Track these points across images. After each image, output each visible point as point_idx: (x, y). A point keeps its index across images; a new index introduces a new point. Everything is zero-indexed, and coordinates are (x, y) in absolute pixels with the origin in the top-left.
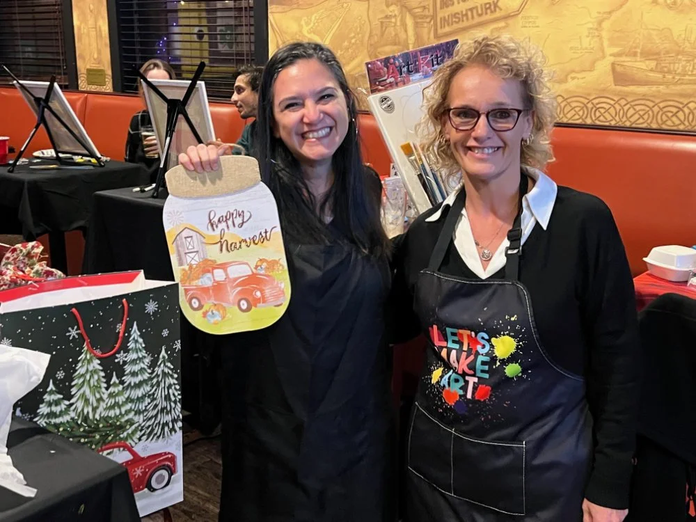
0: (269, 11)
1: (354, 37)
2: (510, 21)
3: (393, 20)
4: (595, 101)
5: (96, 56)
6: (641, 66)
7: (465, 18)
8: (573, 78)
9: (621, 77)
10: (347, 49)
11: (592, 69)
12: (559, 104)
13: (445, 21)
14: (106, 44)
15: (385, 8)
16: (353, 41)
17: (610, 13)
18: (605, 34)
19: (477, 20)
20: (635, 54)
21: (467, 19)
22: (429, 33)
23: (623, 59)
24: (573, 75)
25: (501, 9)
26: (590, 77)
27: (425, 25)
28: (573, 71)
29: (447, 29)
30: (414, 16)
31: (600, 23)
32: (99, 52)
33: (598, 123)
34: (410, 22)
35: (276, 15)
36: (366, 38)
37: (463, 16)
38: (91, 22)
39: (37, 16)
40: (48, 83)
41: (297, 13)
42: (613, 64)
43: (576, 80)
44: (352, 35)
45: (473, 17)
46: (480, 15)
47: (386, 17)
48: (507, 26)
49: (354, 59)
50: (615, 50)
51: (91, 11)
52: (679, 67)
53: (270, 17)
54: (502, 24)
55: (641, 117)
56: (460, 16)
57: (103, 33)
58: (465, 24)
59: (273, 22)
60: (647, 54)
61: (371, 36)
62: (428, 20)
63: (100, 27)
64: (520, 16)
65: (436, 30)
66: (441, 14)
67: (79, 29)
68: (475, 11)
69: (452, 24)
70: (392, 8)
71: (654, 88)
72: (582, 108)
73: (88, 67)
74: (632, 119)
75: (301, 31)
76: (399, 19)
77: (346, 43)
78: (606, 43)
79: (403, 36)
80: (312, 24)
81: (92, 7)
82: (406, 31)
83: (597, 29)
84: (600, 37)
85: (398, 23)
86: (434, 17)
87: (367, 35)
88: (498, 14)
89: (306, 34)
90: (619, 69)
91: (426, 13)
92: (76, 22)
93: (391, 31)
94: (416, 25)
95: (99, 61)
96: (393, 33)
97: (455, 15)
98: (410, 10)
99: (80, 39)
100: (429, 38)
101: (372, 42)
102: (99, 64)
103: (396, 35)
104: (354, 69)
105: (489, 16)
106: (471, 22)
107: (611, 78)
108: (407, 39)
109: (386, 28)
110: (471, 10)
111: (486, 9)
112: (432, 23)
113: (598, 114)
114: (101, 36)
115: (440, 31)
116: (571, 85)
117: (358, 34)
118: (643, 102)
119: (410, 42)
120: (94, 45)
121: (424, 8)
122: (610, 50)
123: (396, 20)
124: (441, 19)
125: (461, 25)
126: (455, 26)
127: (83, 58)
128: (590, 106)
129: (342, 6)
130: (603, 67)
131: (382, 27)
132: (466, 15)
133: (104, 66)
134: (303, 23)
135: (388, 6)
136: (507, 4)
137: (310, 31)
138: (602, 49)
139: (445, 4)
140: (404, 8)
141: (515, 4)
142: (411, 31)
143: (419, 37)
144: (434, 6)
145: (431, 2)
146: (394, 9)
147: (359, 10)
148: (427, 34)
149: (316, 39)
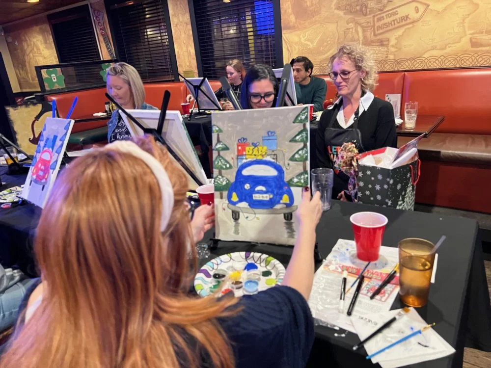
0: (283, 33)
1: (329, 40)
2: (415, 24)
3: (351, 30)
4: (461, 57)
5: (188, 64)
6: (485, 38)
7: (390, 25)
8: (449, 47)
9: (474, 44)
10: (326, 46)
11: (459, 41)
12: (442, 60)
13: (379, 28)
14: (193, 59)
15: (346, 24)
16: (329, 42)
17: (469, 15)
18: (466, 25)
19: (397, 25)
20: (482, 33)
21: (392, 25)
22: (371, 33)
23: (475, 35)
24: (450, 45)
25: (410, 19)
26: (458, 45)
27: (369, 30)
28: (450, 44)
29: (381, 31)
30: (362, 27)
31: (464, 20)
32: (190, 62)
33: (463, 66)
34: (360, 30)
35: (287, 35)
36: (336, 40)
37: (389, 24)
38: (185, 49)
39: (151, 49)
40: (202, 78)
41: (299, 32)
42: (471, 39)
43: (451, 48)
44: (329, 39)
45: (395, 24)
46: (399, 23)
47: (347, 29)
48: (413, 27)
49: (330, 50)
50: (472, 32)
51: (184, 44)
53: (283, 35)
54: (411, 26)
55: (486, 61)
56: (388, 24)
57: (192, 53)
58: (391, 27)
59: (285, 38)
60: (489, 32)
61: (339, 39)
62: (370, 28)
63: (190, 51)
64: (421, 21)
65: (374, 33)
66: (377, 24)
67: (178, 52)
68: (396, 22)
69: (383, 28)
70: (351, 24)
72: (454, 60)
73: (184, 70)
74: (481, 63)
75: (300, 41)
76: (354, 29)
77: (325, 44)
78: (467, 29)
79: (356, 37)
80: (306, 37)
81: (184, 41)
82: (358, 34)
83: (462, 23)
84: (463, 26)
85: (354, 31)
86: (373, 26)
87: (337, 38)
88: (408, 21)
89: (303, 42)
90: (473, 40)
91: (369, 24)
92: (176, 50)
93: (350, 36)
94: (364, 31)
95: (190, 67)
96: (351, 37)
97: (385, 24)
98: (360, 24)
99: (179, 58)
100: (370, 37)
101: (340, 41)
102: (190, 68)
103: (353, 37)
105: (404, 23)
106: (394, 27)
107: (470, 45)
109: (347, 34)
110: (394, 21)
111: (402, 20)
112: (372, 29)
113: (463, 62)
114: (191, 55)
115: (377, 32)
116: (448, 50)
117: (332, 38)
118: (487, 54)
119: (360, 39)
120: (187, 60)
121: (368, 22)
122: (468, 32)
123: (352, 30)
124: (377, 27)
125: (388, 28)
126: (385, 30)
127: (181, 66)
128: (458, 59)
129: (323, 27)
130: (465, 41)
131: (345, 34)
132: (391, 23)
133: (193, 69)
134: (301, 36)
135: (348, 24)
136: (414, 15)
137: (305, 40)
138: (465, 32)
139: (379, 20)
140: (357, 23)
141: (418, 16)
142: (361, 35)
143: (365, 37)
144: (374, 21)
145: (371, 20)
146: (351, 25)
147: (332, 27)
148: (370, 35)
149: (309, 43)
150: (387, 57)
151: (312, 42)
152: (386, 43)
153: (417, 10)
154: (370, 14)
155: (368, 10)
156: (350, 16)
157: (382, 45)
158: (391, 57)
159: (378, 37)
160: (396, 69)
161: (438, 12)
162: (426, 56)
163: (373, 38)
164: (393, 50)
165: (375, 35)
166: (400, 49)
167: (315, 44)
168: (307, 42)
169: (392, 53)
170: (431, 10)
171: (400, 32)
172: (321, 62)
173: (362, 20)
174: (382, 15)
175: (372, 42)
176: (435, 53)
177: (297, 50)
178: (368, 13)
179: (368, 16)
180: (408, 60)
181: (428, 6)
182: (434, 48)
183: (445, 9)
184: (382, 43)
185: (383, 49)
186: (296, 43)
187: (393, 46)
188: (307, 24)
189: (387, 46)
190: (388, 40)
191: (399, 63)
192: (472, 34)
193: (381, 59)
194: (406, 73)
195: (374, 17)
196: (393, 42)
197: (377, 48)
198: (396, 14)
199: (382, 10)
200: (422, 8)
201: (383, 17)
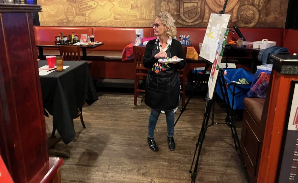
6: (118, 17)
9: (115, 19)
11: (110, 17)
12: (105, 24)
13: (81, 9)
17: (112, 8)
18: (112, 11)
19: (88, 9)
20: (117, 15)
23: (115, 16)
24: (107, 18)
26: (110, 19)
27: (77, 9)
29: (82, 10)
30: (75, 8)
31: (111, 10)
34: (73, 9)
41: (46, 6)
42: (114, 17)
44: (60, 11)
46: (88, 8)
47: (68, 8)
48: (94, 10)
52: (124, 17)
54: (93, 9)
60: (119, 15)
61: (65, 11)
64: (96, 8)
65: (80, 11)
66: (80, 8)
71: (121, 20)
74: (118, 25)
77: (59, 13)
78: (112, 13)
79: (72, 12)
85: (71, 9)
86: (79, 8)
88: (92, 8)
90: (115, 17)
93: (70, 11)
97: (83, 8)
98: (74, 6)
104: (61, 18)
105: (90, 8)
106: (87, 9)
107: (114, 19)
108: (73, 12)
110: (87, 7)
115: (81, 11)
116: (107, 20)
117: (62, 11)
118: (120, 23)
121: (77, 6)
122: (113, 14)
125: (85, 9)
126: (83, 10)
128: (111, 24)
129: (57, 5)
130: (112, 17)
131: (67, 10)
135: (68, 6)
136: (94, 6)
137: (50, 10)
138: (112, 14)
139: (81, 6)
140: (72, 6)
141: (95, 6)
142: (74, 10)
143: (76, 12)
144: (79, 6)
145: (78, 5)
146: (70, 6)
147: (61, 6)
148: (78, 11)
149: (52, 12)
150: (85, 21)
151: (53, 12)
152: (84, 15)
153: (95, 4)
154: (77, 3)
155: (76, 1)
156: (69, 3)
157: (83, 16)
158: (87, 21)
159: (81, 13)
160: (90, 26)
161: (102, 6)
162: (100, 21)
163: (80, 13)
164: (88, 18)
165: (80, 12)
166: (90, 18)
167: (54, 12)
168: (50, 11)
169: (87, 19)
170: (100, 5)
171: (89, 11)
172: (58, 20)
173: (74, 5)
174: (82, 4)
175: (79, 14)
176: (103, 21)
177: (46, 14)
178: (76, 2)
179: (76, 4)
180: (94, 22)
181: (98, 3)
182: (102, 19)
183: (104, 5)
184: (83, 15)
185: (84, 18)
186: (45, 11)
187: (87, 17)
188: (50, 3)
189: (85, 16)
190: (85, 14)
191: (90, 24)
192: (114, 15)
193: (83, 21)
194: (93, 28)
195: (79, 4)
196: (87, 15)
197: (81, 17)
198: (87, 4)
199: (81, 2)
200: (96, 4)
201: (82, 5)
